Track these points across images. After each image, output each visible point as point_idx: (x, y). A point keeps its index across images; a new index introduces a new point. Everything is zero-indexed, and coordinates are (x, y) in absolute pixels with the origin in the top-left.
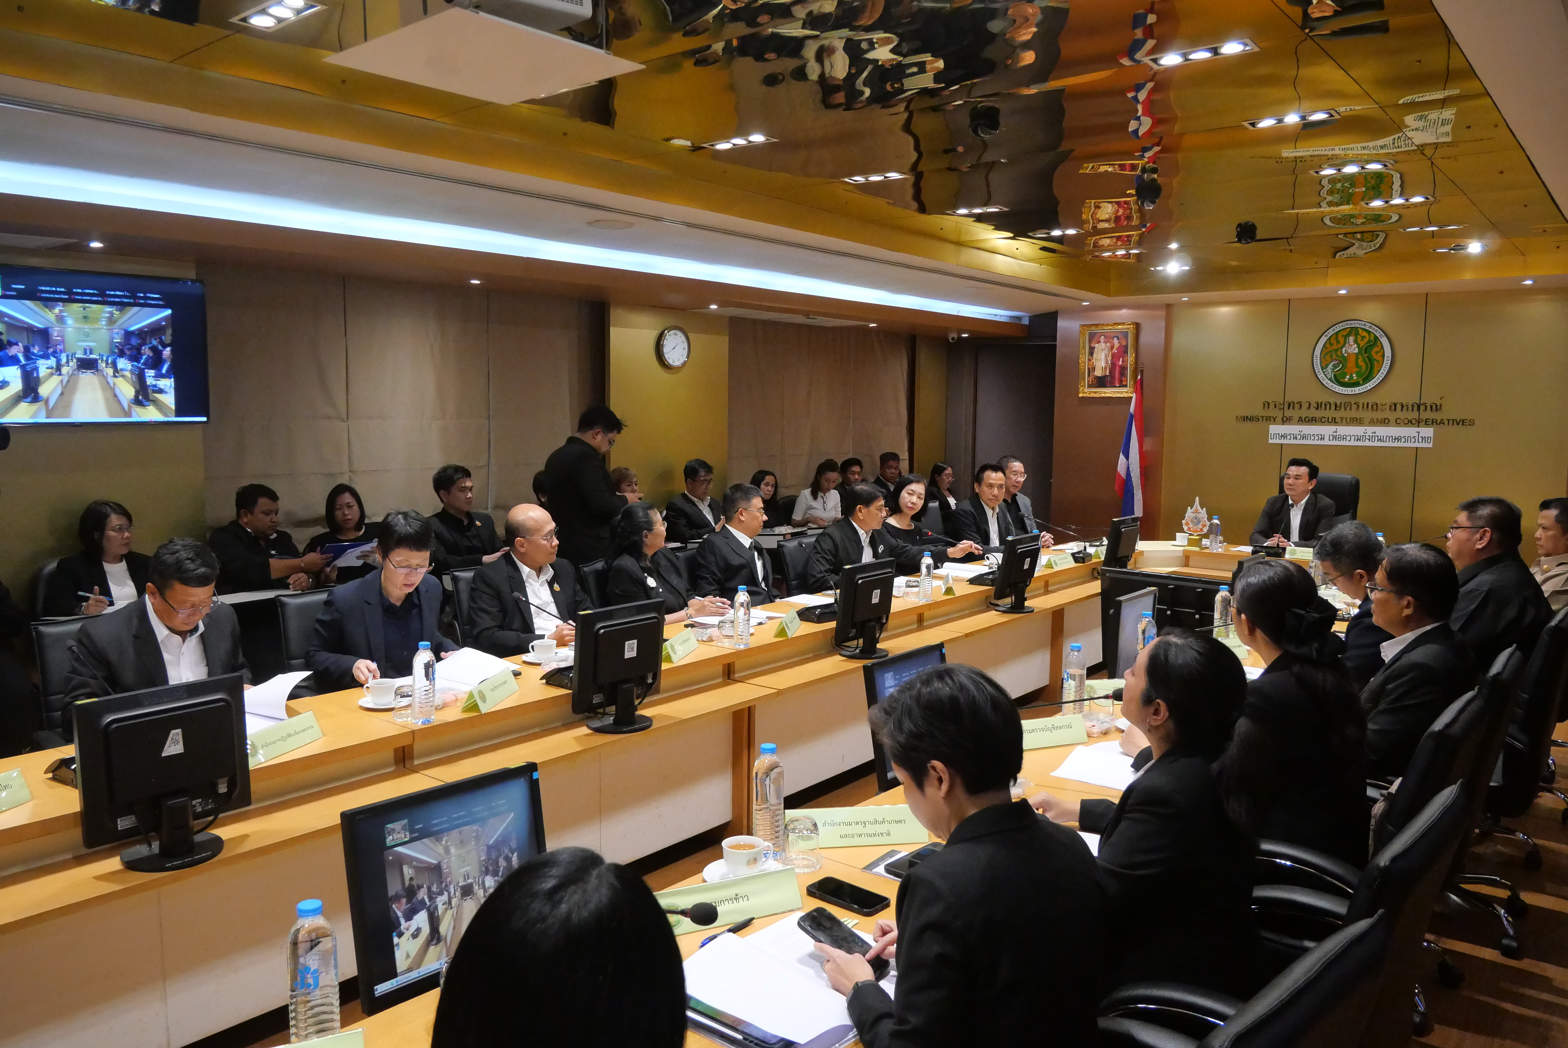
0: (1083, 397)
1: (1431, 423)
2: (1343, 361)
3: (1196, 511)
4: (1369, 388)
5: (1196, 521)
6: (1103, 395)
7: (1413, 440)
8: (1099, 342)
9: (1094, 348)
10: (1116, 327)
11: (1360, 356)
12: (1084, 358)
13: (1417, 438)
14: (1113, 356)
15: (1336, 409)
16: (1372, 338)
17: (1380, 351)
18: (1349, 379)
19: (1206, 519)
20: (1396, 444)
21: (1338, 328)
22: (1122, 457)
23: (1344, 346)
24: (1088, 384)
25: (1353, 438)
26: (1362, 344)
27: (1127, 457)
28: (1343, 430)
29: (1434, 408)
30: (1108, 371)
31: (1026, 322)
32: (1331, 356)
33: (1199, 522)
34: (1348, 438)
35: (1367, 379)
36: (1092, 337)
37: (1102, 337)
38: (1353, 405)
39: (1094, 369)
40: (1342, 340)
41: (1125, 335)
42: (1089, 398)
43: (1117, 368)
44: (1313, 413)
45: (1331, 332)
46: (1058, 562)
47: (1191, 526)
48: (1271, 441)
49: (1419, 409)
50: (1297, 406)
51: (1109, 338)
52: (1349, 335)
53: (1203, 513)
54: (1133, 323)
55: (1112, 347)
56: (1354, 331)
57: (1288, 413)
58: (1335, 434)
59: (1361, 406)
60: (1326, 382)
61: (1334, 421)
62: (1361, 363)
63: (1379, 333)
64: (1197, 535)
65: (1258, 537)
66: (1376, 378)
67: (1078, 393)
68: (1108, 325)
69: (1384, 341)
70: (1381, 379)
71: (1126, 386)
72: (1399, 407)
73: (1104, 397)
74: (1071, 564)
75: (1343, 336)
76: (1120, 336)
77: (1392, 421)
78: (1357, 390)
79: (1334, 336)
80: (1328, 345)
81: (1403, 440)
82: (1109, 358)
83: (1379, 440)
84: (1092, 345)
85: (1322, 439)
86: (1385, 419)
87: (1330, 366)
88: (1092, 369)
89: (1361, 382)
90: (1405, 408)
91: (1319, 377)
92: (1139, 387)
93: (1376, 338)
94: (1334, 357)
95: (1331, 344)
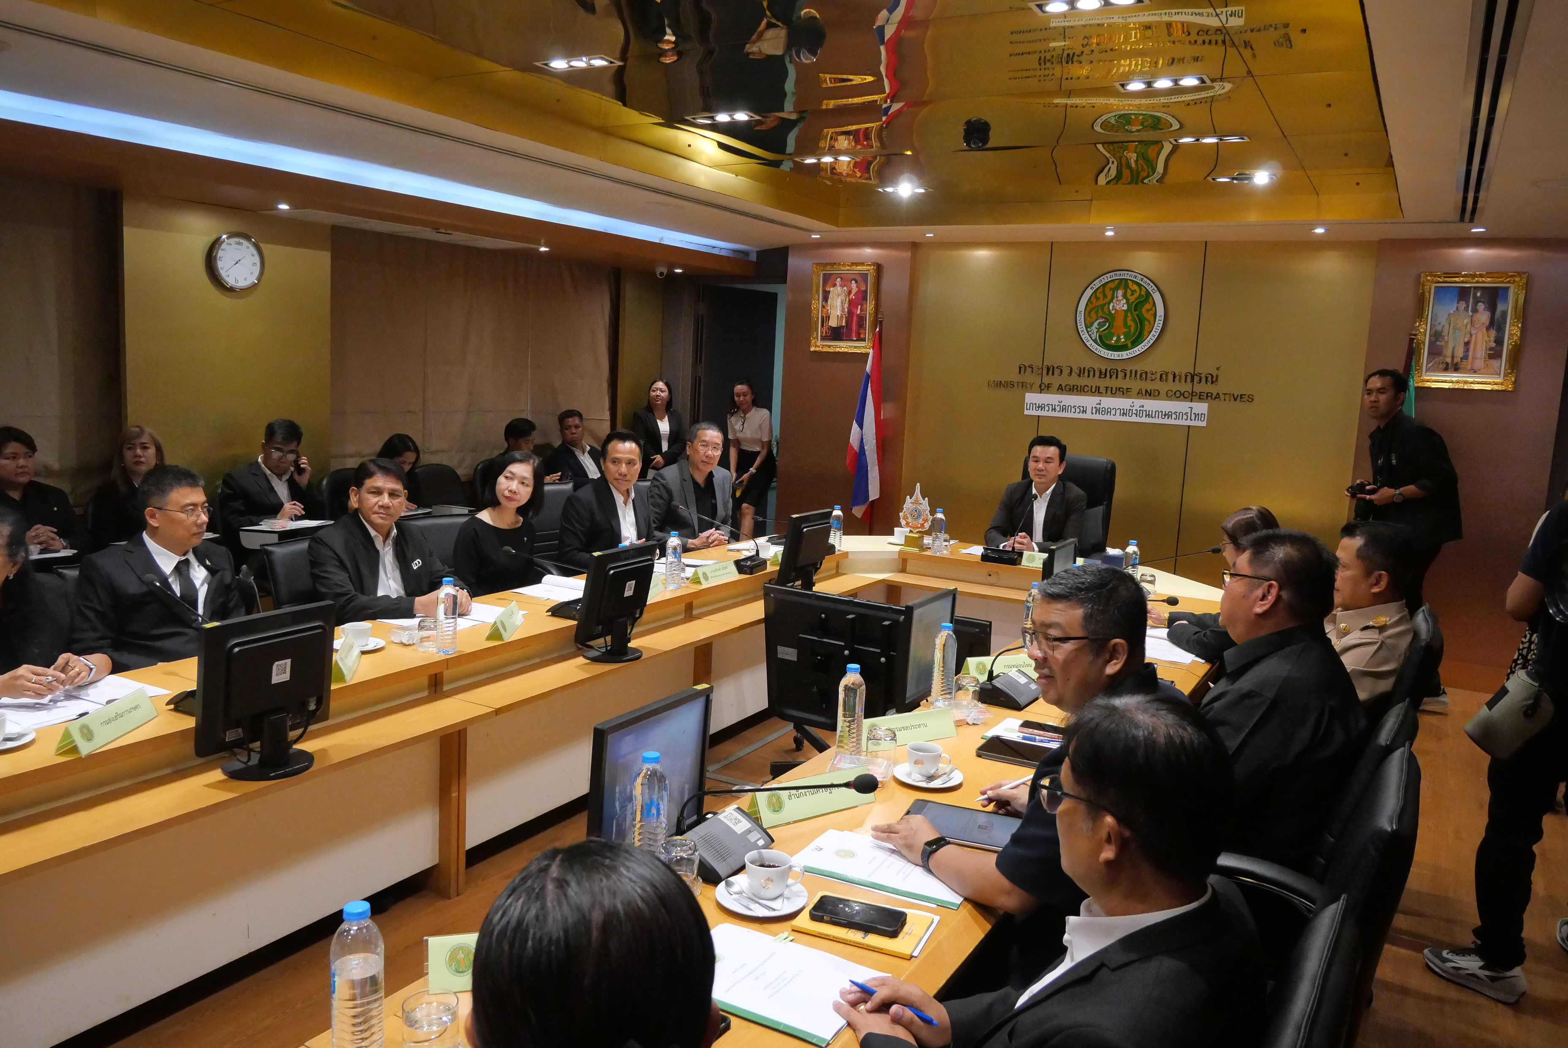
0: (815, 352)
1: (1205, 397)
2: (1109, 318)
3: (916, 502)
4: (1138, 353)
5: (916, 514)
6: (838, 350)
7: (1185, 417)
8: (835, 285)
9: (829, 291)
10: (854, 267)
11: (1129, 314)
12: (816, 304)
13: (1189, 415)
14: (851, 302)
15: (1100, 377)
16: (1143, 293)
17: (1151, 309)
18: (1115, 341)
19: (928, 512)
20: (1166, 421)
21: (1105, 279)
22: (855, 426)
23: (1111, 301)
24: (821, 336)
25: (1118, 412)
26: (1132, 299)
27: (861, 426)
28: (1108, 402)
29: (1210, 379)
30: (844, 321)
31: (753, 258)
32: (1097, 313)
33: (919, 515)
34: (1113, 412)
35: (1135, 342)
36: (827, 278)
37: (839, 279)
38: (1119, 372)
39: (828, 317)
40: (1109, 294)
41: (864, 277)
42: (821, 352)
43: (855, 318)
44: (1074, 380)
45: (1097, 284)
46: (709, 575)
47: (910, 520)
48: (1026, 412)
49: (1192, 380)
50: (1057, 372)
51: (846, 281)
52: (1117, 288)
53: (925, 504)
54: (874, 264)
55: (850, 292)
56: (1123, 284)
57: (1046, 380)
58: (1098, 406)
59: (1128, 375)
60: (1090, 343)
61: (1096, 391)
62: (1130, 323)
63: (1151, 288)
64: (917, 532)
65: (994, 534)
66: (1146, 341)
67: (809, 346)
68: (844, 265)
69: (1157, 297)
70: (1152, 342)
71: (864, 340)
72: (1171, 377)
73: (839, 352)
74: (732, 575)
75: (1111, 289)
76: (859, 279)
77: (1163, 392)
78: (1125, 355)
79: (1101, 290)
80: (1093, 299)
81: (1174, 416)
82: (846, 305)
83: (1148, 415)
84: (827, 289)
85: (1084, 411)
86: (1154, 390)
87: (1096, 324)
88: (826, 318)
89: (1130, 345)
90: (1177, 378)
91: (1083, 337)
92: (879, 342)
93: (1148, 294)
94: (1100, 314)
95: (1097, 298)
